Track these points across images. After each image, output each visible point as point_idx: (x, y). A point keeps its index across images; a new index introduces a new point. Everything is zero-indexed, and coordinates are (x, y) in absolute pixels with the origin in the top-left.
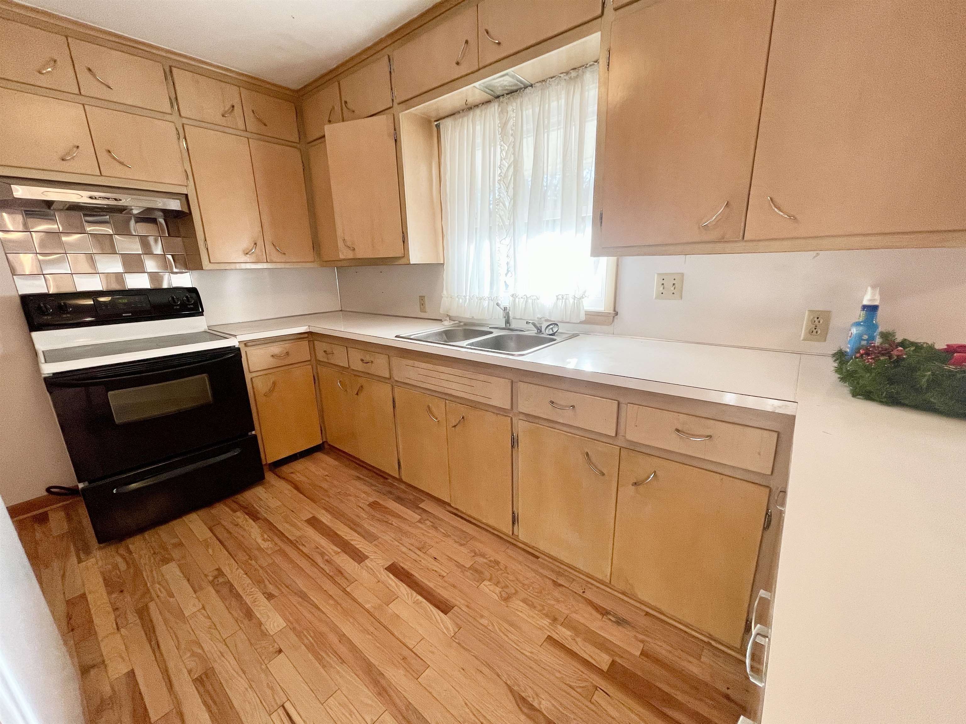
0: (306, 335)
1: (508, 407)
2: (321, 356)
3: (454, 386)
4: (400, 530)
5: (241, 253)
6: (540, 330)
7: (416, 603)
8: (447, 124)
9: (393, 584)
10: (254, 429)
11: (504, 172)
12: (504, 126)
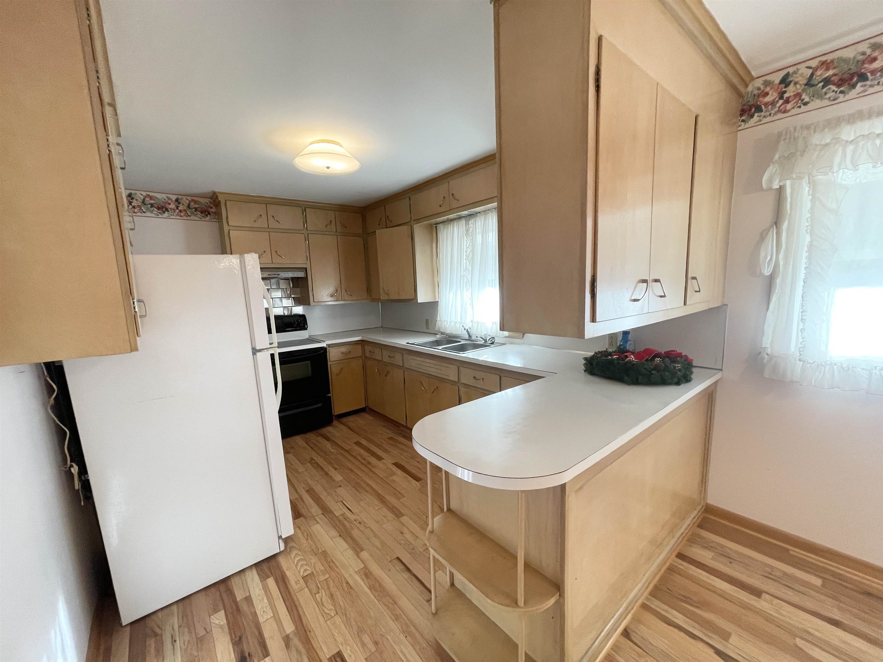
0: (360, 342)
1: (457, 380)
2: (368, 354)
3: (433, 370)
4: (402, 449)
5: (329, 296)
6: (486, 341)
7: (405, 477)
8: (441, 226)
9: (395, 470)
10: (330, 393)
11: (468, 253)
12: (467, 231)
